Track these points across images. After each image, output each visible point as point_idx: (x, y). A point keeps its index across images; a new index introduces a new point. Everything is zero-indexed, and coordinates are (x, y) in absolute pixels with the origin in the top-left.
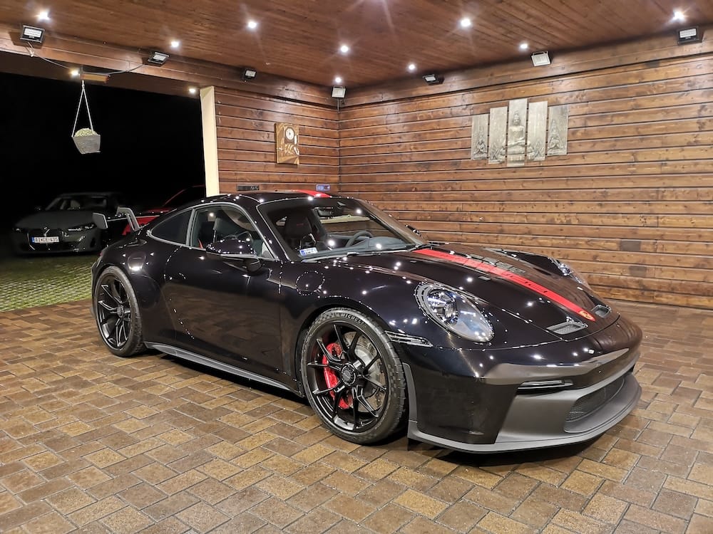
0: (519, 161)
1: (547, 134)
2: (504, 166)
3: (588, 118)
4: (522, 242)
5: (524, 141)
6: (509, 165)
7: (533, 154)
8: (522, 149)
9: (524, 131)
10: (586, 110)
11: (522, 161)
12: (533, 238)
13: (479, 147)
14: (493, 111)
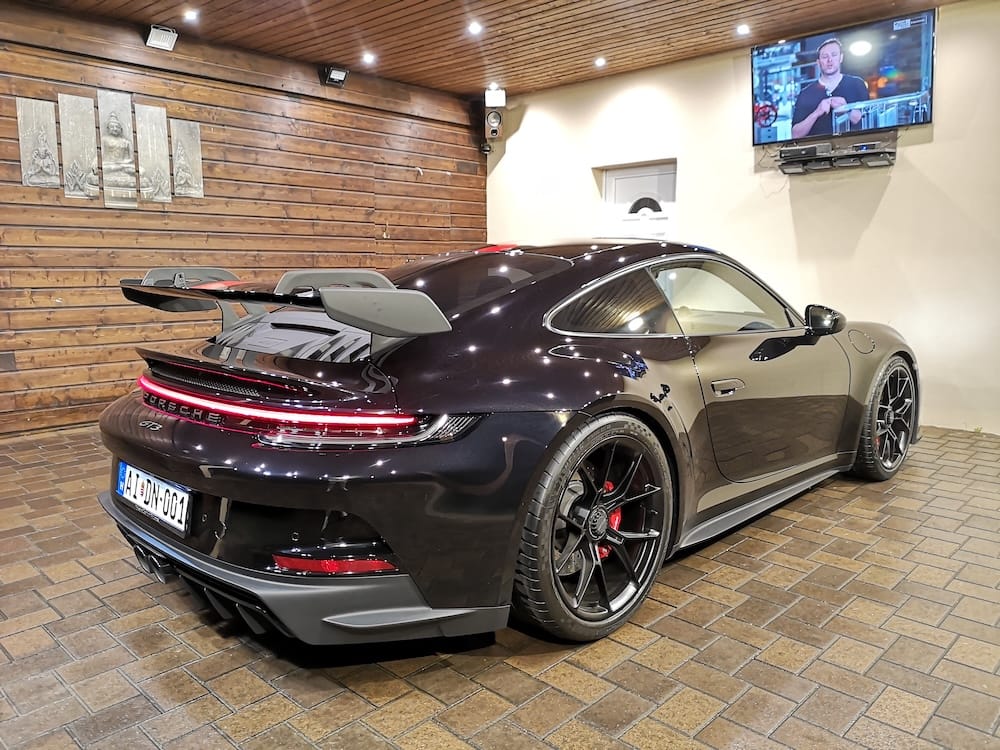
0: (127, 199)
1: (171, 161)
2: (96, 204)
3: (228, 150)
4: (147, 336)
5: (133, 166)
6: (108, 204)
7: (151, 190)
8: (132, 180)
9: (132, 149)
10: (221, 135)
11: (133, 200)
12: (165, 327)
13: (41, 162)
14: (62, 98)
